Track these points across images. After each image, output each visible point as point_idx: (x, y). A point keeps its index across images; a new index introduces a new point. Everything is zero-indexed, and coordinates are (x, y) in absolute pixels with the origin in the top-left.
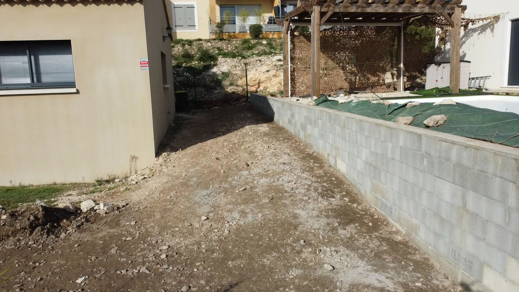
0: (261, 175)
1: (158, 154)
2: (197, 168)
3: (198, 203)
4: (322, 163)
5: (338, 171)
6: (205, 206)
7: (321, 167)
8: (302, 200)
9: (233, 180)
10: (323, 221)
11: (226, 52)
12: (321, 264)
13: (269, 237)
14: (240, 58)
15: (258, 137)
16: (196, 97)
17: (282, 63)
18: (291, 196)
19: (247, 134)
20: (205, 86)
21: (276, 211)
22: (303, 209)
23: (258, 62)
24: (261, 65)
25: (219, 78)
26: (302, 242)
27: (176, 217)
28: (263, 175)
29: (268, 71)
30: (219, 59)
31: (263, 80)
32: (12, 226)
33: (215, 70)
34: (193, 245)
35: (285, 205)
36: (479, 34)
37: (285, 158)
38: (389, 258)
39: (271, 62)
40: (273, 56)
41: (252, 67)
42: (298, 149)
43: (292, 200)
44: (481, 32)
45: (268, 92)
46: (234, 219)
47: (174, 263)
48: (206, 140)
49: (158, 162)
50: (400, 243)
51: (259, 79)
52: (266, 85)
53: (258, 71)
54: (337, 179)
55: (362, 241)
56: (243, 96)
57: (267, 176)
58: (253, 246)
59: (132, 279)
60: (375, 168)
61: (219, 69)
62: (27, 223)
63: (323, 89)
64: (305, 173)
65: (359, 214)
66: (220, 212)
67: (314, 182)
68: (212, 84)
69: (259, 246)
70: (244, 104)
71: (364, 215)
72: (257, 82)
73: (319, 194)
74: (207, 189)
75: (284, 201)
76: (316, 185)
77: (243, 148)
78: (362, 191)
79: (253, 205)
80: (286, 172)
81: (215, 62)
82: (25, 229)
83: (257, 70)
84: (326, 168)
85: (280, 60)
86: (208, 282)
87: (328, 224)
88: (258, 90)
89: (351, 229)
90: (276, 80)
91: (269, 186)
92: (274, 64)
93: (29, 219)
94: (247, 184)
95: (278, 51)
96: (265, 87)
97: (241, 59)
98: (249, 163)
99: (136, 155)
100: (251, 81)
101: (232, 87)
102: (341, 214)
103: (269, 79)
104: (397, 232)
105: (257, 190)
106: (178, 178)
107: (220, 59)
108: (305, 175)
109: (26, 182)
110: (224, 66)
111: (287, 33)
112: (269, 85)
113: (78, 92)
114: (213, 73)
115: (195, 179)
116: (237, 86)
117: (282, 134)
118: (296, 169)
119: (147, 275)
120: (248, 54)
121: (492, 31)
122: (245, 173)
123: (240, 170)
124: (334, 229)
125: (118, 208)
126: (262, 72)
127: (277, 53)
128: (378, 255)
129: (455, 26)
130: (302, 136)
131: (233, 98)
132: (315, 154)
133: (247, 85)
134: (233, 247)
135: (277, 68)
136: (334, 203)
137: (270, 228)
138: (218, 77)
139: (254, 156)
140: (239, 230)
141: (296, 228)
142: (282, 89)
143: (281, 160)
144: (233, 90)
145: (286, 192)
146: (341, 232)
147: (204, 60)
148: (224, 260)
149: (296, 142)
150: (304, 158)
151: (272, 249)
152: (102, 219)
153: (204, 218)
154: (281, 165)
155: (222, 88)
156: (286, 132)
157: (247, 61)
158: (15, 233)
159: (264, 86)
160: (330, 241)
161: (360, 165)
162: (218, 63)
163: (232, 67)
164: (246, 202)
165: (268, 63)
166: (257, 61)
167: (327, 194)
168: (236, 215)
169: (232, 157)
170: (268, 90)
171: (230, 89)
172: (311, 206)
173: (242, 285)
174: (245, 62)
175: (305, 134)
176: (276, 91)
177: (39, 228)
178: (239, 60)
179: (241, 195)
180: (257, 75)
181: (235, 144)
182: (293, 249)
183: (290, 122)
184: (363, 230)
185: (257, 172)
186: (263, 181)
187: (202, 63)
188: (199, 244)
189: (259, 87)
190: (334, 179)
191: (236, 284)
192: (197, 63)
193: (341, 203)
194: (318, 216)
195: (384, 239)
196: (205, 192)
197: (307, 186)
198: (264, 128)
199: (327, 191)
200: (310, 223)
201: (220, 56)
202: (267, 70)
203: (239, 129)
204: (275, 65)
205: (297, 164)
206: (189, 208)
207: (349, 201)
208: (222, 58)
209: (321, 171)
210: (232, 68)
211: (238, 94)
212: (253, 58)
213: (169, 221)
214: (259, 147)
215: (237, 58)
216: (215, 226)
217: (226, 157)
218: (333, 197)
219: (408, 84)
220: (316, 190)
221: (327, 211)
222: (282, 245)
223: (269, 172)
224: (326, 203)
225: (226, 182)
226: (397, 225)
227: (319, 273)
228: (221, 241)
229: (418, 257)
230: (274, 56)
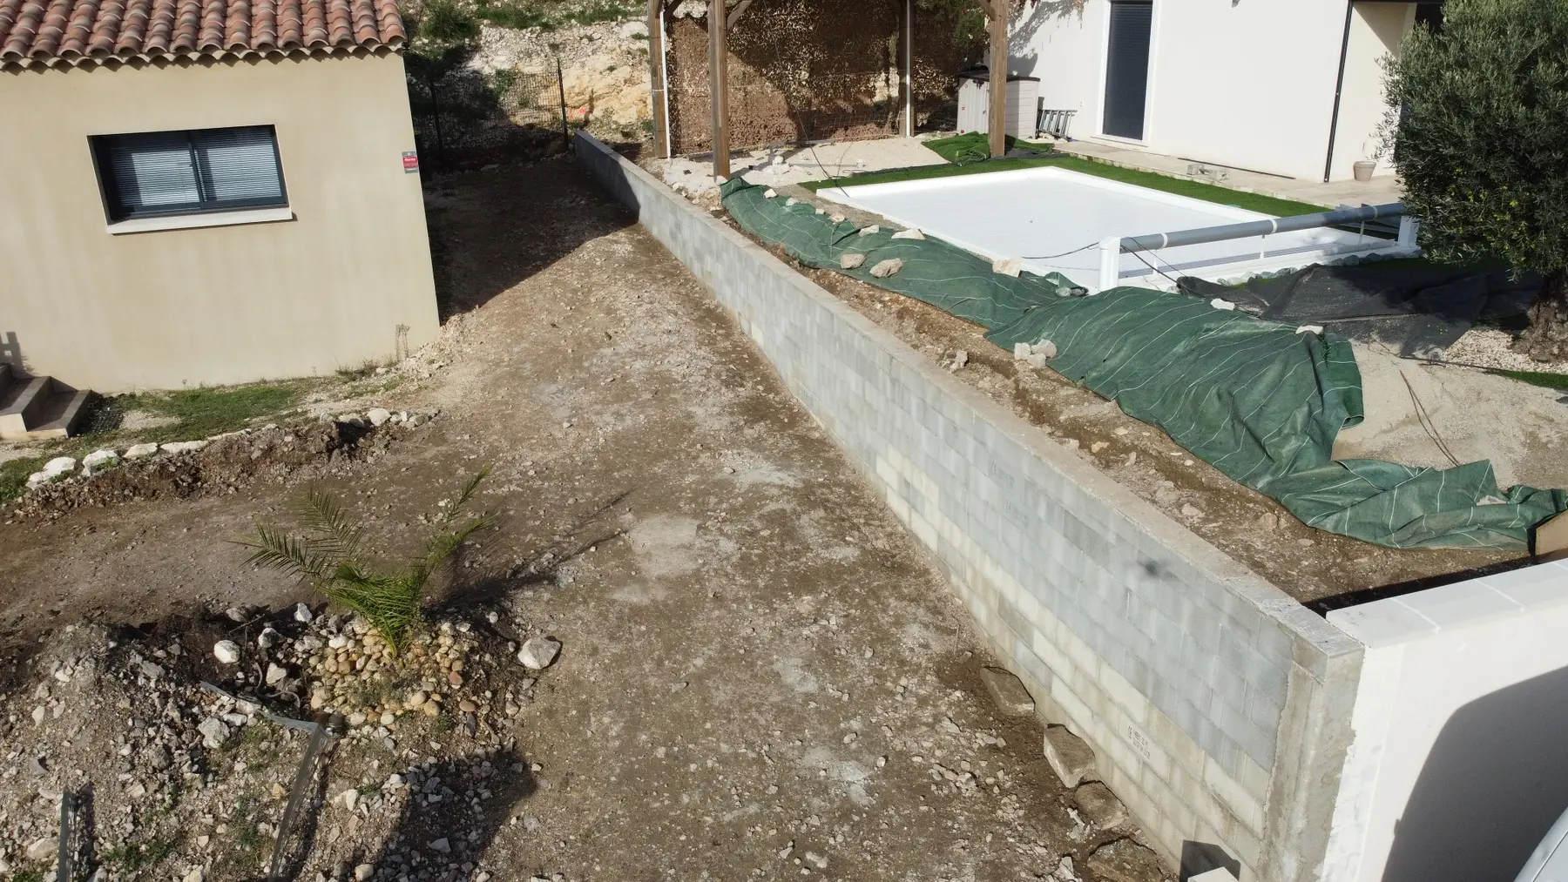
0: (635, 355)
1: (443, 319)
2: (525, 345)
3: (548, 405)
4: (730, 327)
5: (754, 342)
6: (561, 409)
7: (727, 336)
8: (698, 393)
9: (592, 365)
10: (726, 420)
11: (497, 7)
12: (720, 468)
13: (659, 444)
14: (538, 28)
15: (615, 271)
16: (440, 141)
17: (645, 44)
18: (682, 388)
19: (590, 264)
20: (457, 109)
21: (664, 411)
22: (699, 405)
23: (585, 41)
24: (594, 52)
25: (491, 86)
26: (699, 446)
27: (526, 426)
28: (637, 353)
29: (611, 69)
30: (485, 31)
31: (600, 92)
32: (304, 450)
33: (476, 63)
34: (564, 458)
35: (675, 401)
36: (1060, 16)
37: (669, 322)
38: (797, 457)
39: (618, 43)
40: (622, 23)
41: (571, 57)
42: (690, 301)
43: (685, 393)
44: (1063, 14)
45: (615, 122)
46: (608, 424)
47: (548, 478)
48: (517, 282)
49: (447, 336)
50: (817, 440)
51: (590, 89)
52: (609, 105)
53: (586, 69)
54: (751, 355)
55: (771, 441)
56: (555, 135)
57: (643, 356)
58: (639, 454)
59: (505, 497)
60: (795, 345)
61: (487, 62)
62: (323, 445)
63: (740, 136)
64: (703, 348)
65: (775, 408)
66: (586, 415)
67: (716, 364)
68: (476, 104)
69: (645, 454)
70: (559, 156)
71: (781, 408)
72: (587, 97)
73: (723, 382)
74: (555, 382)
75: (672, 396)
76: (718, 368)
77: (593, 300)
78: (783, 374)
79: (630, 403)
80: (674, 347)
81: (473, 38)
82: (321, 453)
83: (583, 65)
84: (736, 337)
85: (638, 37)
86: (595, 495)
87: (732, 423)
88: (591, 117)
89: (760, 427)
90: (631, 94)
91: (648, 373)
92: (624, 48)
93: (322, 440)
94: (614, 370)
95: (632, 6)
96: (606, 110)
97: (542, 32)
98: (611, 332)
99: (405, 324)
100: (572, 95)
101: (527, 112)
102: (750, 410)
103: (615, 89)
104: (817, 428)
105: (632, 380)
106: (497, 365)
107: (488, 32)
108: (701, 353)
109: (212, 382)
110: (499, 53)
111: (658, 17)
112: (615, 105)
113: (294, 218)
114: (474, 72)
115: (528, 366)
116: (539, 108)
117: (659, 262)
118: (688, 342)
119: (521, 494)
120: (558, 15)
121: (1080, 12)
122: (608, 351)
123: (599, 347)
124: (739, 429)
125: (430, 418)
126: (598, 71)
127: (631, 14)
128: (786, 455)
129: (998, 18)
130: (696, 269)
131: (531, 140)
132: (720, 310)
133: (564, 105)
134: (615, 458)
135: (634, 61)
136: (743, 394)
137: (657, 432)
138: (486, 83)
139: (615, 317)
140: (617, 438)
141: (690, 431)
142: (650, 115)
143: (665, 326)
144: (528, 121)
145: (676, 381)
146: (747, 431)
147: (444, 32)
148: (606, 471)
149: (687, 280)
150: (700, 320)
151: (664, 457)
152: (412, 433)
153: (566, 425)
154: (665, 336)
155: (503, 115)
156: (667, 255)
157: (557, 37)
158: (309, 460)
159: (604, 107)
160: (733, 443)
161: (779, 339)
162: (482, 42)
163: (521, 56)
164: (619, 399)
165: (609, 46)
166: (581, 39)
167: (734, 381)
168: (608, 418)
169: (578, 320)
170: (615, 118)
171: (521, 118)
172: (710, 400)
173: (634, 493)
174: (552, 41)
175: (702, 268)
176: (633, 120)
177: (336, 452)
178: (535, 35)
179: (610, 389)
180: (586, 78)
181: (575, 291)
182: (688, 454)
183: (673, 236)
184: (775, 428)
185: (627, 349)
186: (638, 364)
187: (439, 41)
188: (570, 456)
189: (591, 111)
190: (746, 356)
191: (627, 494)
192: (426, 41)
193: (753, 393)
194: (719, 414)
195: (797, 437)
196: (553, 388)
197: (705, 371)
198: (620, 243)
199: (734, 377)
200: (709, 423)
201: (485, 22)
202: (608, 66)
203: (574, 249)
204: (629, 53)
205: (690, 332)
206: (537, 412)
207: (764, 391)
208: (491, 26)
209: (727, 343)
210: (520, 59)
211: (542, 130)
212: (571, 27)
213: (518, 432)
214: (622, 297)
215: (530, 29)
216: (584, 434)
217: (568, 320)
218: (742, 385)
219: (923, 118)
220: (718, 376)
221: (731, 406)
222: (675, 451)
223: (647, 349)
224: (732, 396)
225: (581, 368)
226: (818, 420)
227: (718, 476)
228: (597, 452)
229: (832, 454)
230: (624, 23)
